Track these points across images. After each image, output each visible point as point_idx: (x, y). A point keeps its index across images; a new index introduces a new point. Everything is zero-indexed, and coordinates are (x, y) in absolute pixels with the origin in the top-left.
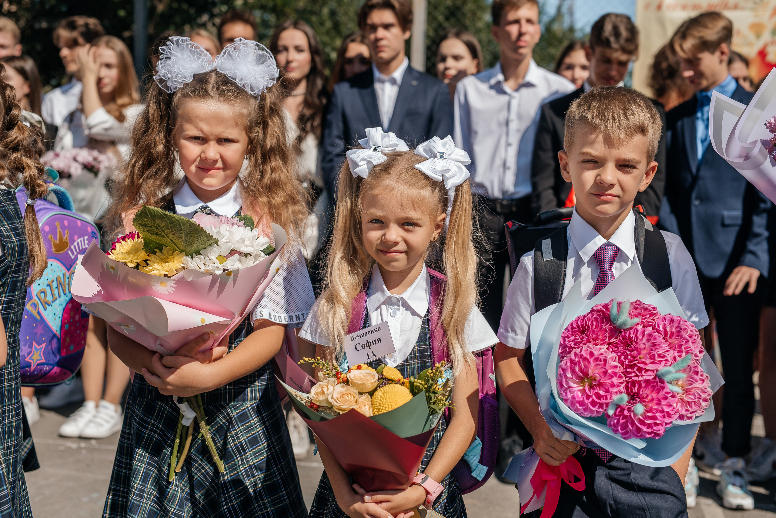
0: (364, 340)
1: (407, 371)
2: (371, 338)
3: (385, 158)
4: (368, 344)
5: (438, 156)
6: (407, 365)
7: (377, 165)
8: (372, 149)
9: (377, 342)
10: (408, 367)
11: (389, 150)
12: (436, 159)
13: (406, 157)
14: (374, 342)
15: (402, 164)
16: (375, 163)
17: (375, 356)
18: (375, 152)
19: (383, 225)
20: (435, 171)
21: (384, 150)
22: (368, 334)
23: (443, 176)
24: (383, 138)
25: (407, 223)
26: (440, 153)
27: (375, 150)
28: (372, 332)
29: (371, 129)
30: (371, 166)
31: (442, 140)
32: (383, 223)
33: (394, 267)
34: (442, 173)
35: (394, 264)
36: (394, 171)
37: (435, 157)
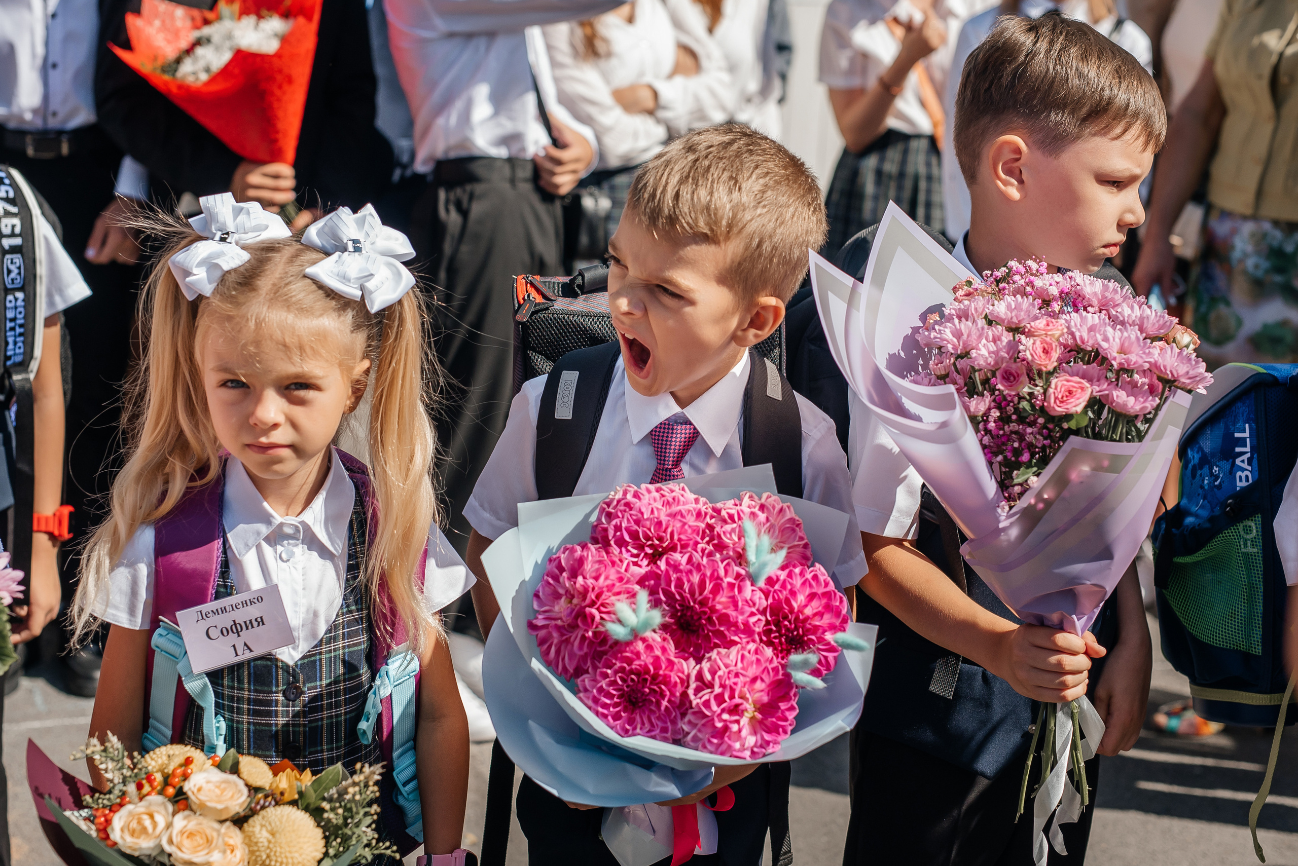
0: (225, 620)
1: (321, 665)
2: (241, 616)
3: (245, 256)
4: (236, 628)
5: (351, 248)
6: (320, 654)
7: (229, 272)
8: (217, 238)
9: (255, 624)
10: (323, 657)
11: (251, 238)
12: (346, 253)
13: (288, 252)
14: (249, 625)
15: (278, 267)
16: (226, 268)
17: (251, 651)
18: (223, 246)
19: (247, 390)
20: (345, 278)
21: (240, 239)
22: (234, 607)
23: (362, 288)
24: (237, 212)
25: (296, 384)
26: (353, 241)
27: (223, 240)
28: (244, 604)
29: (211, 198)
30: (218, 274)
31: (356, 215)
32: (248, 387)
33: (277, 473)
34: (361, 281)
35: (277, 467)
36: (265, 284)
37: (344, 249)
